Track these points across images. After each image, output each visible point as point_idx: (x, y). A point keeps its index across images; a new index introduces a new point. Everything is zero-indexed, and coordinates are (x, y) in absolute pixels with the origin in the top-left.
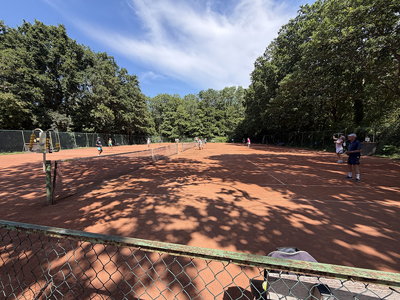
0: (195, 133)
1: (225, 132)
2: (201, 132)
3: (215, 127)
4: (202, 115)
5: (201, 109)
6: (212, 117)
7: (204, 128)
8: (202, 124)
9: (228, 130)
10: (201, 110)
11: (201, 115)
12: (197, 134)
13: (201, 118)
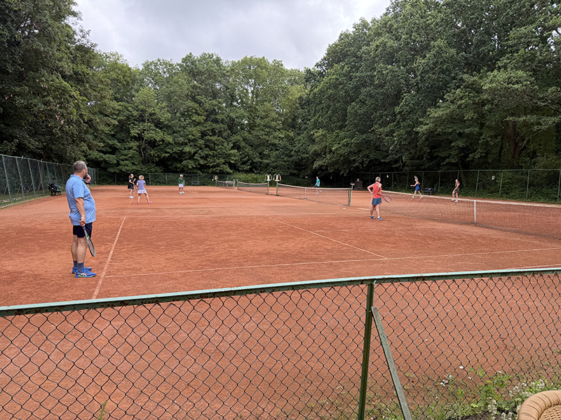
0: (185, 163)
1: (252, 163)
2: (202, 162)
4: (201, 118)
6: (222, 126)
7: (206, 151)
8: (201, 142)
9: (257, 159)
13: (199, 124)
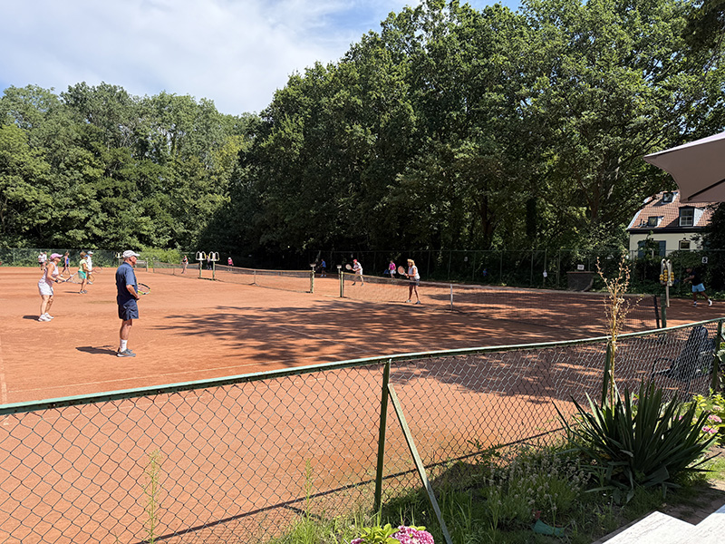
0: (71, 233)
1: (173, 234)
3: (143, 215)
4: (98, 172)
5: (90, 149)
6: (129, 184)
7: (103, 216)
8: (96, 204)
9: (181, 229)
10: (90, 155)
11: (89, 171)
12: (79, 235)
13: (93, 179)
